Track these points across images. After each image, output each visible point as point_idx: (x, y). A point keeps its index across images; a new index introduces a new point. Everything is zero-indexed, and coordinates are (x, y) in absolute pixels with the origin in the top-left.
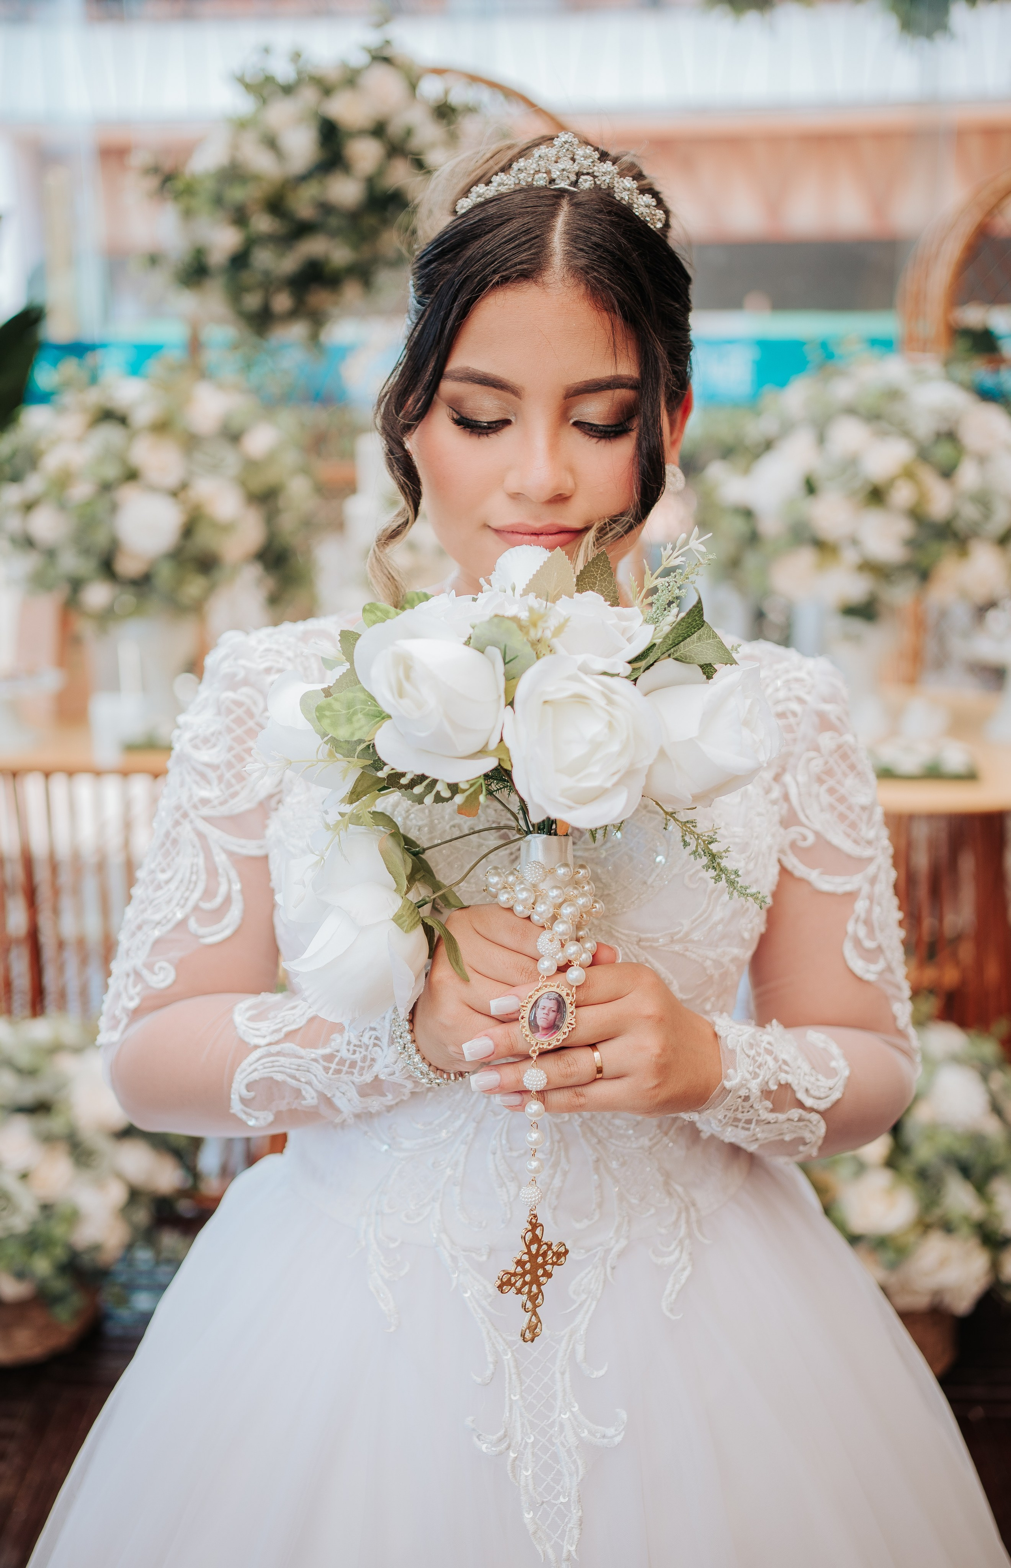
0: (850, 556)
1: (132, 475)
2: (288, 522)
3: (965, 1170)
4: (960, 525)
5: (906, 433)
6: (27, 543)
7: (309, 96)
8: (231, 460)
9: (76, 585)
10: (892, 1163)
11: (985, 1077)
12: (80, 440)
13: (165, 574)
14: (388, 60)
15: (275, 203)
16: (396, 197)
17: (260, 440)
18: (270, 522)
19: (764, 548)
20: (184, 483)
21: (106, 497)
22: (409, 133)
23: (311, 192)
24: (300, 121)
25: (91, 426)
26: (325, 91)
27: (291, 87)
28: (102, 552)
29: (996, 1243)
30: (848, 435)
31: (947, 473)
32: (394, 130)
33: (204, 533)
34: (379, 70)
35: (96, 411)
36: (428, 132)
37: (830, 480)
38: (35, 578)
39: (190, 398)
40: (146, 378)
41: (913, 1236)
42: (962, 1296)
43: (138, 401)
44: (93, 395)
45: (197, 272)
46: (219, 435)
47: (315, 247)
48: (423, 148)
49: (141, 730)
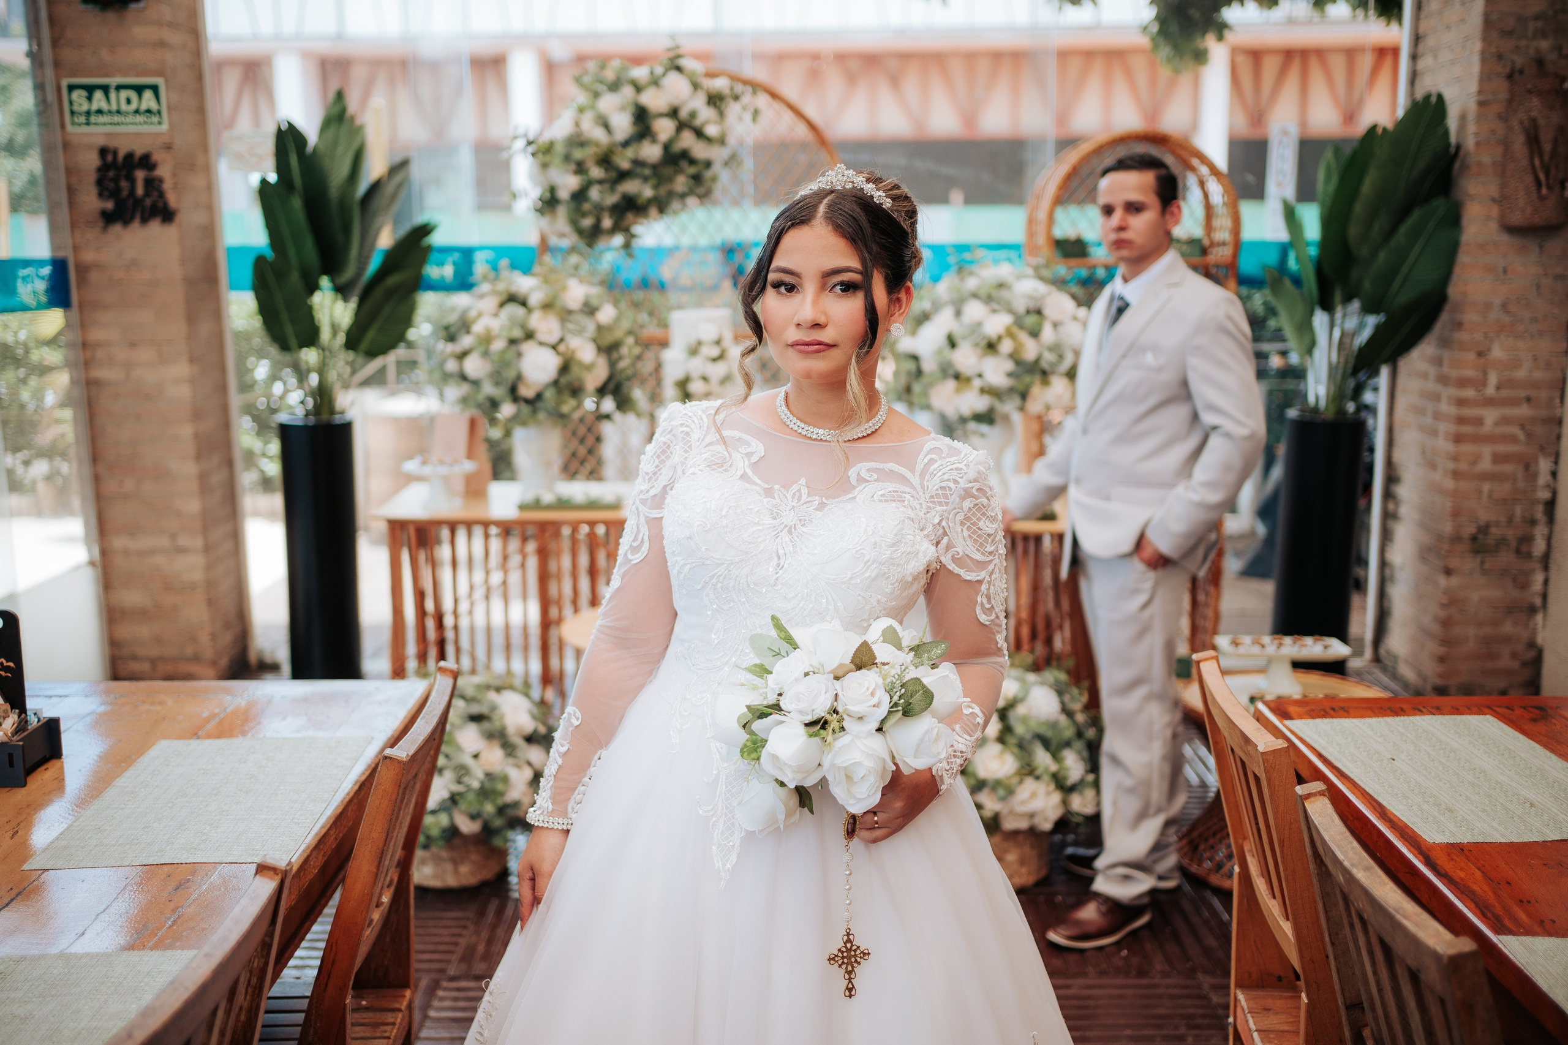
0: (977, 383)
1: (529, 335)
2: (623, 364)
3: (1046, 743)
4: (1044, 365)
5: (1010, 311)
6: (463, 377)
7: (628, 91)
8: (590, 327)
9: (494, 404)
10: (1001, 739)
11: (1060, 693)
12: (496, 315)
13: (549, 394)
14: (679, 69)
15: (605, 160)
16: (685, 155)
17: (607, 314)
18: (612, 364)
19: (925, 380)
20: (562, 340)
21: (514, 348)
22: (693, 115)
23: (630, 153)
24: (623, 108)
25: (502, 305)
26: (638, 88)
27: (614, 87)
28: (510, 384)
29: (1066, 789)
30: (974, 310)
31: (1035, 334)
32: (683, 114)
33: (575, 370)
34: (673, 76)
35: (504, 297)
36: (705, 113)
37: (964, 338)
38: (464, 400)
39: (564, 288)
40: (533, 275)
41: (1015, 780)
42: (1046, 820)
43: (532, 290)
44: (501, 286)
45: (549, 203)
46: (582, 311)
47: (630, 187)
48: (703, 125)
49: (529, 497)
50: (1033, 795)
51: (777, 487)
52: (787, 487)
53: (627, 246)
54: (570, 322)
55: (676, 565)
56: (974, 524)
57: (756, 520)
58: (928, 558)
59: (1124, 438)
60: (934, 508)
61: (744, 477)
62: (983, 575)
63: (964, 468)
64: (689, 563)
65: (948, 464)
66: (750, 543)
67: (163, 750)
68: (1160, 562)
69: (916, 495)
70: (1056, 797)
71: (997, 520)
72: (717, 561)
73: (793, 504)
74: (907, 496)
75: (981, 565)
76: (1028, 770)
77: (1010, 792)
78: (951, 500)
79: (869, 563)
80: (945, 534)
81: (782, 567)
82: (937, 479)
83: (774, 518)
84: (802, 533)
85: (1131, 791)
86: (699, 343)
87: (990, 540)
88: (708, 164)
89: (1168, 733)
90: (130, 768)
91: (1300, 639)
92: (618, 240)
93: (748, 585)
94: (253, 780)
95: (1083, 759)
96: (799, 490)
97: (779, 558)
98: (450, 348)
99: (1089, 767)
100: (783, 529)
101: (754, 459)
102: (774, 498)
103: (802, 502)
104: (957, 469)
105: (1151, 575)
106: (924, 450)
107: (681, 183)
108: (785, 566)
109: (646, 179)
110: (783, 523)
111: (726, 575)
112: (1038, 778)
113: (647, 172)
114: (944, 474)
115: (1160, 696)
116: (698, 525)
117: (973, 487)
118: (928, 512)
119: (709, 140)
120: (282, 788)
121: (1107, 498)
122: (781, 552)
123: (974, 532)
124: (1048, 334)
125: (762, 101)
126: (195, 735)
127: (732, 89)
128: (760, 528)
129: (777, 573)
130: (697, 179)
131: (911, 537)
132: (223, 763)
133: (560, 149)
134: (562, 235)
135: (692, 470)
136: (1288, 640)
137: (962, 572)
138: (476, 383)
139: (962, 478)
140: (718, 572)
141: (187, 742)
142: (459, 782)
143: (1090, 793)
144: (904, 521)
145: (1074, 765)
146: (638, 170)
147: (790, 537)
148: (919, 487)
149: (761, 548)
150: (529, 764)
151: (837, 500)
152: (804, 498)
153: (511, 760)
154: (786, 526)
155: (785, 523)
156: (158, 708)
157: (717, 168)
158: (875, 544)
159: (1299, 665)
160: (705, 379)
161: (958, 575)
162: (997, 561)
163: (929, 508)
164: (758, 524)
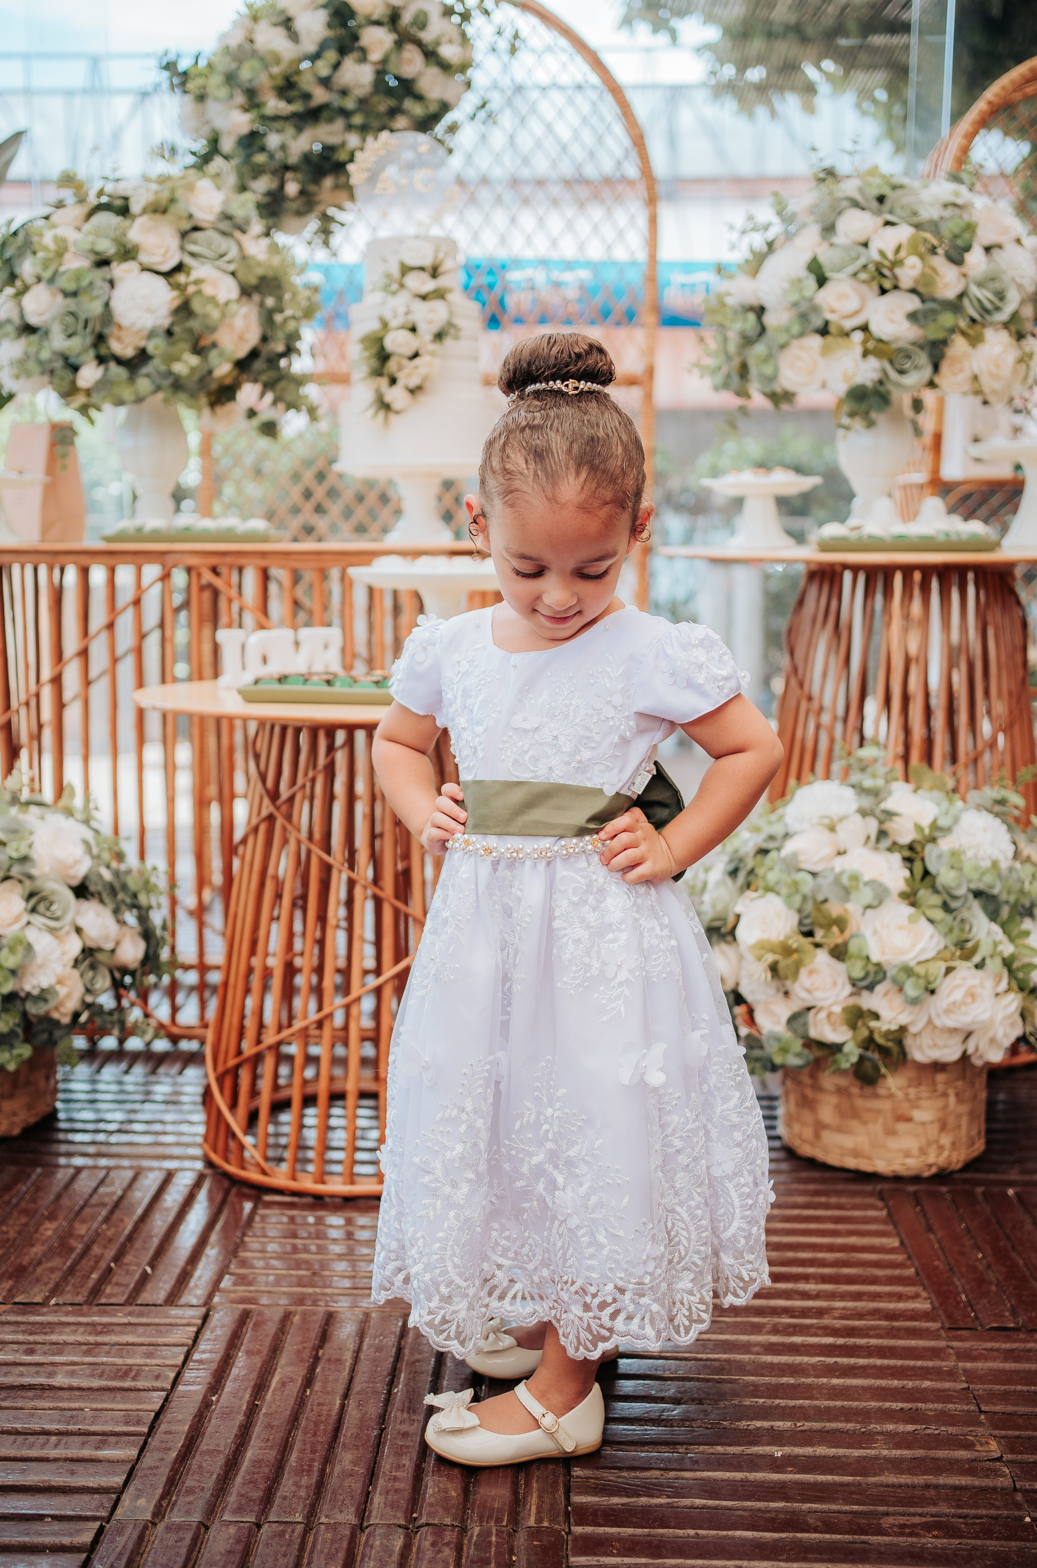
0: (858, 339)
3: (990, 907)
4: (971, 310)
5: (914, 223)
6: (22, 328)
8: (230, 254)
9: (72, 364)
10: (911, 897)
13: (159, 349)
20: (180, 266)
28: (93, 332)
29: (1027, 990)
31: (956, 258)
32: (406, 18)
39: (192, 192)
41: (938, 968)
42: (992, 1041)
46: (216, 229)
50: (972, 995)
54: (196, 241)
70: (1012, 1003)
76: (961, 953)
77: (930, 989)
112: (979, 966)
119: (445, 67)
124: (976, 261)
133: (219, 66)
138: (40, 333)
150: (79, 930)
153: (37, 919)
157: (457, 115)
160: (410, 329)
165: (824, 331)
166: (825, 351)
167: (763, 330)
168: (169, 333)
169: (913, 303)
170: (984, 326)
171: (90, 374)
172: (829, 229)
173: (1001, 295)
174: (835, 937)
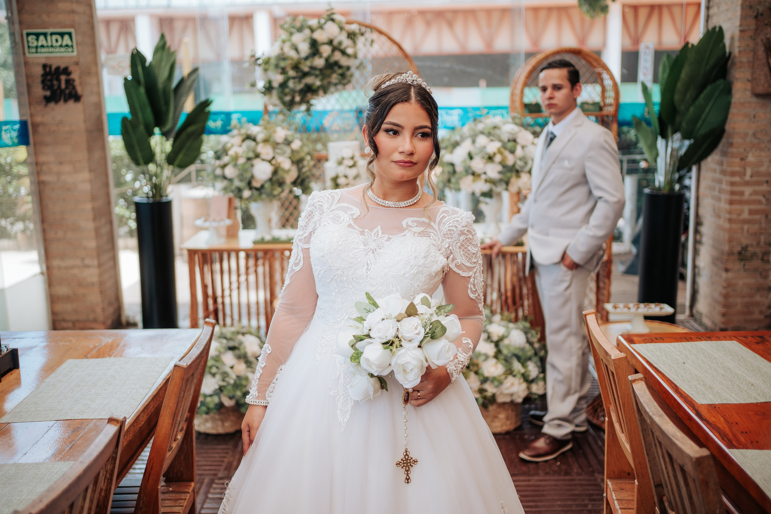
0: (483, 177)
1: (257, 156)
2: (305, 170)
3: (519, 358)
4: (517, 167)
5: (499, 139)
6: (224, 177)
7: (307, 32)
8: (288, 151)
9: (240, 190)
10: (496, 357)
11: (526, 333)
12: (240, 146)
13: (267, 185)
14: (333, 20)
15: (296, 67)
16: (336, 64)
17: (296, 145)
18: (300, 170)
19: (457, 176)
20: (274, 158)
21: (249, 162)
22: (340, 43)
23: (308, 63)
24: (304, 41)
25: (243, 141)
26: (312, 30)
27: (300, 30)
28: (248, 180)
29: (529, 381)
30: (482, 140)
31: (512, 152)
32: (335, 43)
33: (280, 173)
34: (330, 23)
35: (245, 136)
36: (347, 43)
37: (477, 154)
38: (225, 189)
39: (275, 132)
40: (259, 125)
41: (503, 377)
42: (519, 397)
43: (258, 133)
44: (243, 131)
45: (269, 89)
46: (283, 143)
47: (309, 80)
48: (346, 48)
49: (259, 237)
50: (512, 385)
51: (366, 230)
52: (371, 230)
53: (308, 110)
54: (278, 149)
55: (317, 270)
56: (466, 248)
57: (356, 247)
58: (443, 264)
59: (555, 204)
60: (445, 240)
61: (350, 226)
62: (471, 274)
63: (460, 220)
64: (323, 269)
65: (452, 218)
66: (353, 258)
67: (70, 363)
68: (574, 266)
69: (436, 233)
70: (524, 385)
71: (478, 246)
72: (337, 268)
73: (375, 238)
74: (432, 234)
75: (470, 269)
76: (510, 372)
77: (501, 383)
78: (454, 236)
79: (413, 266)
80: (451, 253)
81: (370, 270)
82: (446, 226)
83: (365, 246)
84: (379, 252)
85: (561, 382)
86: (343, 159)
87: (474, 256)
88: (348, 68)
89: (580, 352)
90: (53, 373)
91: (648, 305)
92: (303, 107)
93: (353, 279)
94: (113, 378)
95: (538, 366)
96: (378, 232)
97: (368, 265)
98: (218, 163)
99: (541, 370)
100: (370, 251)
101: (355, 217)
102: (365, 236)
103: (379, 237)
104: (456, 221)
105: (570, 273)
106: (440, 211)
107: (334, 78)
108: (371, 269)
109: (317, 76)
110: (370, 248)
111: (341, 275)
112: (514, 376)
113: (317, 72)
114: (450, 223)
115: (576, 334)
116: (327, 250)
117: (465, 230)
118: (442, 242)
119: (348, 56)
120: (127, 382)
121: (547, 235)
122: (369, 262)
123: (466, 252)
124: (519, 152)
125: (375, 36)
126: (86, 357)
127: (360, 30)
128: (358, 250)
129: (367, 273)
130: (343, 75)
131: (434, 254)
132: (99, 370)
133: (273, 62)
134: (275, 105)
135: (324, 223)
136: (642, 305)
137: (460, 272)
138: (231, 180)
139: (459, 225)
140: (338, 273)
141: (82, 360)
142: (223, 380)
143: (541, 383)
144: (430, 246)
145: (533, 370)
146: (313, 72)
147: (373, 255)
148: (437, 230)
149: (359, 261)
151: (396, 236)
152: (380, 234)
153: (249, 369)
154: (371, 249)
155: (371, 248)
156: (68, 343)
157: (353, 70)
158: (416, 257)
159: (647, 318)
160: (346, 177)
161: (459, 274)
162: (478, 267)
163: (443, 240)
164: (357, 249)
165: (473, 174)
166: (474, 181)
167: (454, 172)
168: (271, 180)
169: (500, 168)
170: (522, 171)
171: (246, 193)
172: (474, 142)
173: (526, 163)
174: (475, 369)
